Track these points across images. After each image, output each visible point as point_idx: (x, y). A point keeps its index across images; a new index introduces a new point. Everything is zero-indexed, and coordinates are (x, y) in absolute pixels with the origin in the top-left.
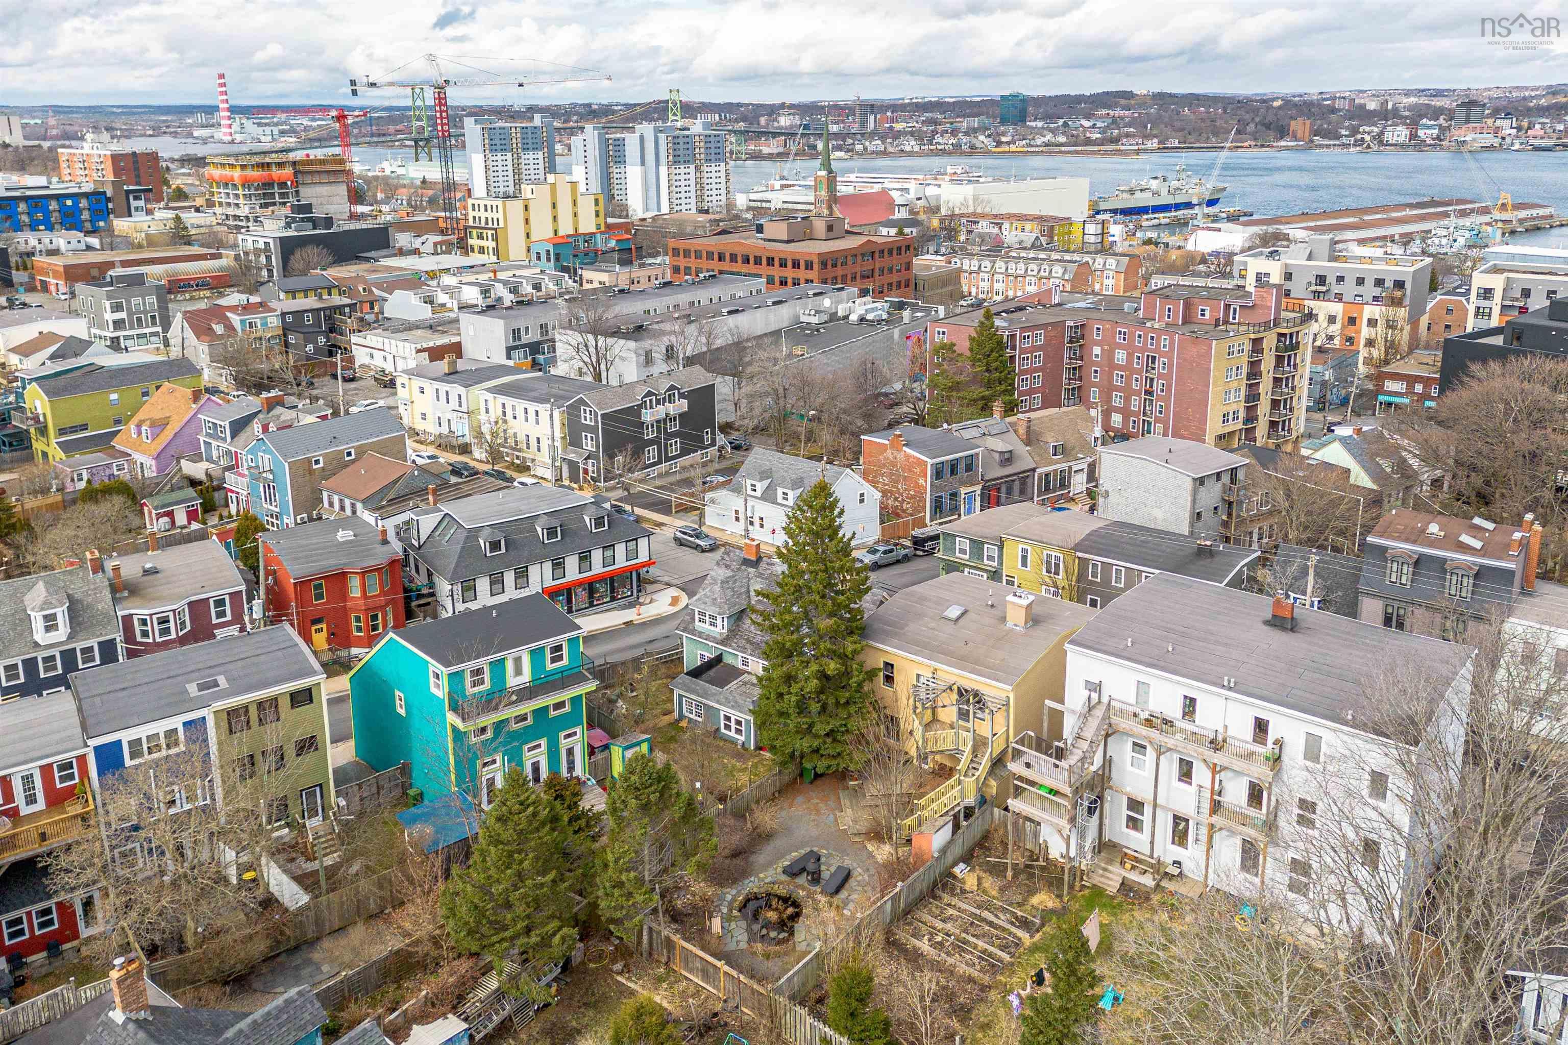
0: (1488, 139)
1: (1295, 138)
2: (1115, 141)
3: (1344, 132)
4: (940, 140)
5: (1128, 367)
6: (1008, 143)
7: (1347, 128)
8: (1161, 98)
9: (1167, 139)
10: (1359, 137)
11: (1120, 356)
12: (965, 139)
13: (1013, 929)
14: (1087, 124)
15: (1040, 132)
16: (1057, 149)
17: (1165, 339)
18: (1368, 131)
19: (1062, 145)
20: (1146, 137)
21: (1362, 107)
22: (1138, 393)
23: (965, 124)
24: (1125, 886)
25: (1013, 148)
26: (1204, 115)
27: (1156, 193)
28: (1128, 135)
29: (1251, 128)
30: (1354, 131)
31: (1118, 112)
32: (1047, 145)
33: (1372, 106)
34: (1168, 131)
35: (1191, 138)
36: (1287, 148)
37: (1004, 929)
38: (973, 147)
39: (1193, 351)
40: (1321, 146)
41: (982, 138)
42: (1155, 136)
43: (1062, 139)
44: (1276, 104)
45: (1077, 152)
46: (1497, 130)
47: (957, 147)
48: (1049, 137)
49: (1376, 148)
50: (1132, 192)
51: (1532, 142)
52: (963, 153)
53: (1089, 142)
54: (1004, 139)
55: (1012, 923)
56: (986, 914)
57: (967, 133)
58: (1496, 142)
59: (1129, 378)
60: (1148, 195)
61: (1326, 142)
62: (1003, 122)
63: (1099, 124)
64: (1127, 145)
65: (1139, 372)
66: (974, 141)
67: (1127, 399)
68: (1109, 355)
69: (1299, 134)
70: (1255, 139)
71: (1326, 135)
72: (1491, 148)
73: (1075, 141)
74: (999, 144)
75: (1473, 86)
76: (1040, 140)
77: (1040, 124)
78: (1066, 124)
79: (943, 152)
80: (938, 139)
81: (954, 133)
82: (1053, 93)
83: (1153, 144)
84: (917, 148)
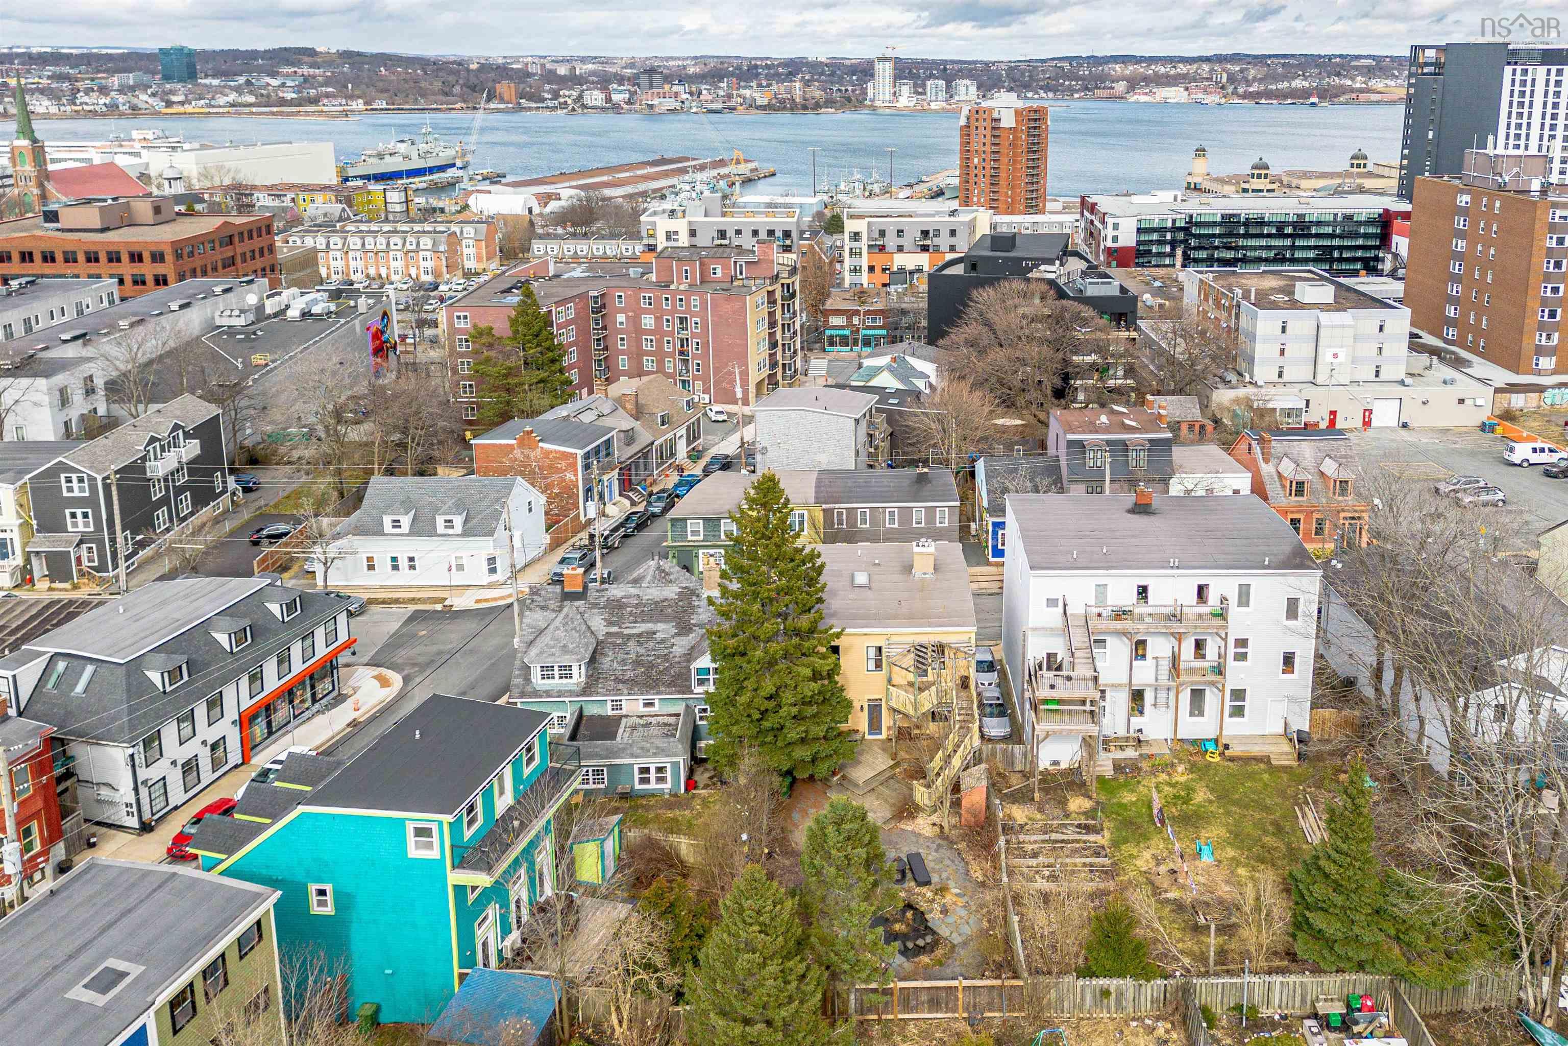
0: (671, 103)
1: (502, 100)
2: (315, 101)
3: (547, 96)
4: (86, 99)
5: (658, 331)
6: (182, 103)
7: (549, 92)
8: (347, 56)
9: (374, 100)
10: (562, 100)
11: (648, 321)
12: (121, 99)
13: (1085, 837)
14: (274, 82)
15: (221, 90)
16: (247, 110)
17: (695, 300)
18: (569, 94)
19: (251, 105)
20: (352, 97)
21: (553, 72)
22: (672, 355)
23: (115, 81)
24: (1118, 767)
25: (188, 108)
26: (403, 76)
27: (406, 157)
28: (328, 95)
29: (457, 89)
30: (556, 96)
31: (306, 70)
32: (233, 105)
33: (562, 70)
34: (372, 91)
35: (397, 99)
36: (499, 111)
37: (1078, 841)
38: (134, 108)
39: (727, 308)
40: (530, 109)
41: (143, 97)
42: (359, 97)
43: (251, 99)
44: (474, 66)
45: (273, 114)
46: (676, 95)
47: (113, 108)
48: (232, 97)
49: (580, 111)
50: (380, 156)
51: (705, 105)
52: (122, 115)
53: (283, 102)
54: (175, 99)
55: (1080, 833)
56: (1054, 836)
57: (121, 91)
58: (678, 105)
59: (660, 342)
60: (398, 159)
61: (534, 105)
62: (167, 78)
63: (289, 83)
64: (329, 106)
65: (671, 334)
66: (135, 101)
67: (661, 363)
68: (635, 321)
69: (506, 97)
70: (464, 101)
71: (531, 98)
72: (673, 111)
73: (268, 101)
74: (169, 104)
75: (637, 55)
76: (222, 100)
77: (216, 82)
78: (248, 83)
79: (94, 114)
80: (81, 97)
81: (104, 90)
82: (218, 47)
83: (358, 105)
84: (54, 110)
